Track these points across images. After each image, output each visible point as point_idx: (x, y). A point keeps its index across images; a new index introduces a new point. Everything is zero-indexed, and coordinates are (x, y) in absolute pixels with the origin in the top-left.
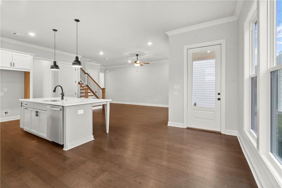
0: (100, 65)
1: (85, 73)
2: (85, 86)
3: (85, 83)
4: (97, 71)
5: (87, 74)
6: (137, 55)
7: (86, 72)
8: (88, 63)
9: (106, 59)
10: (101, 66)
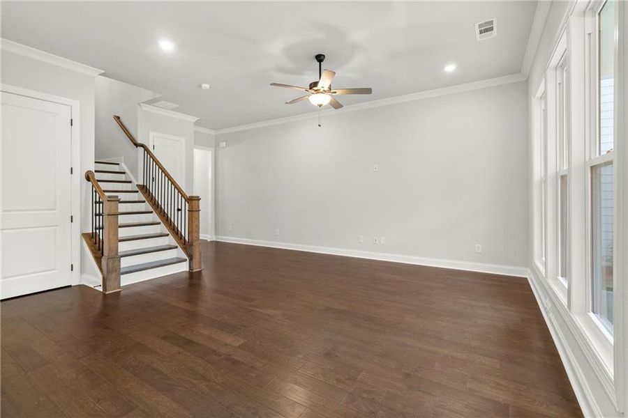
0: (194, 119)
1: (137, 145)
2: (137, 189)
3: (137, 180)
4: (183, 140)
5: (142, 146)
6: (320, 58)
7: (139, 142)
8: (146, 108)
9: (201, 86)
10: (196, 124)
